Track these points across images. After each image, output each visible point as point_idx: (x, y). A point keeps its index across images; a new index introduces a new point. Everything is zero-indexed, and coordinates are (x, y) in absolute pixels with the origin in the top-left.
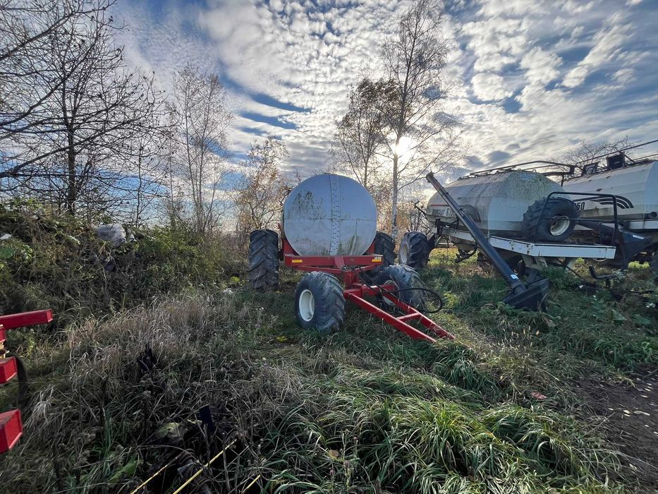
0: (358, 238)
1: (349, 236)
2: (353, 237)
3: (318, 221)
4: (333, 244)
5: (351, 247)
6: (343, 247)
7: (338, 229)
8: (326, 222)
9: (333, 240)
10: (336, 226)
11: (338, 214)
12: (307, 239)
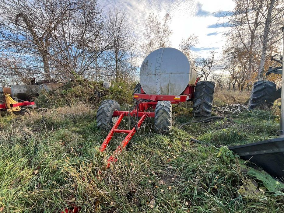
0: (172, 85)
1: (166, 83)
2: (168, 85)
3: (149, 76)
4: (157, 88)
5: (168, 90)
6: (163, 90)
7: (159, 80)
8: (153, 76)
9: (157, 86)
10: (158, 78)
11: (159, 71)
12: (146, 86)
